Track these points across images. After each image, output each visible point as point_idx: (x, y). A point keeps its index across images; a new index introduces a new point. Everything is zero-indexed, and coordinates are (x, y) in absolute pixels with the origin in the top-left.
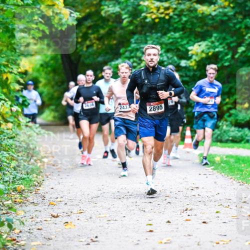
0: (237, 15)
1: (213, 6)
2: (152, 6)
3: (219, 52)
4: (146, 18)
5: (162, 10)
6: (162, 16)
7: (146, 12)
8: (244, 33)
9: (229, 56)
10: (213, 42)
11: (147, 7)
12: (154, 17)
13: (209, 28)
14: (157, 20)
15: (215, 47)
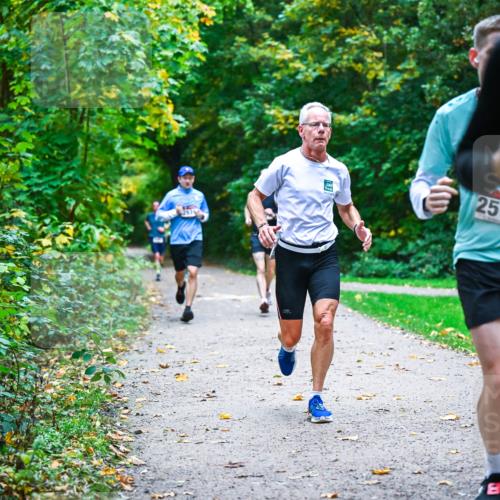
0: (381, 126)
1: (352, 115)
2: (280, 116)
3: (359, 170)
4: (272, 129)
5: (291, 120)
6: (292, 127)
7: (273, 122)
8: (390, 147)
9: (372, 175)
10: (352, 158)
11: (274, 116)
12: (282, 128)
13: (349, 141)
14: (285, 132)
15: (355, 164)
